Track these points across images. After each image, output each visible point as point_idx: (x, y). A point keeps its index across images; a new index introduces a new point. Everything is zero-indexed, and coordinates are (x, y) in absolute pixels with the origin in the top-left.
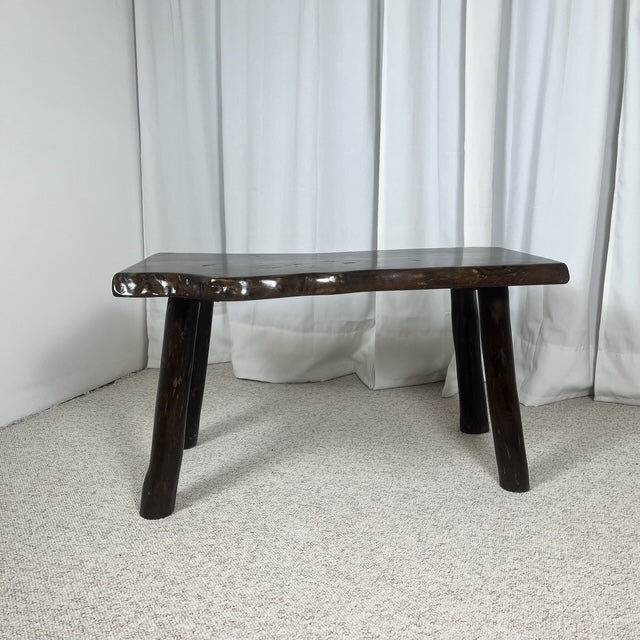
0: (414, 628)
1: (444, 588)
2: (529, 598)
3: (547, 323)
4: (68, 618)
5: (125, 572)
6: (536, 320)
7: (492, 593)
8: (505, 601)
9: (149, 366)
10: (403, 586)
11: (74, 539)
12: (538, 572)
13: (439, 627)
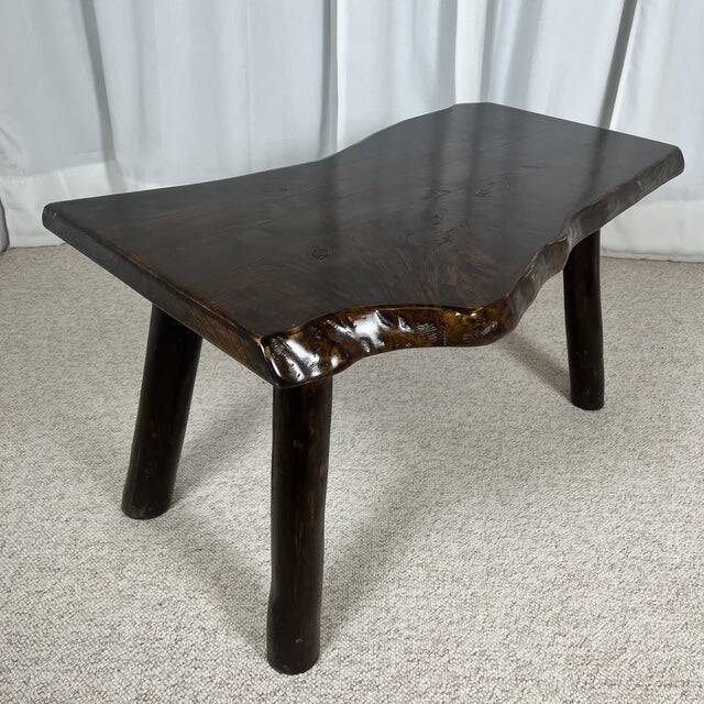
0: (560, 639)
5: (182, 632)
7: (612, 567)
8: (630, 575)
11: (78, 589)
12: (641, 527)
13: (585, 632)
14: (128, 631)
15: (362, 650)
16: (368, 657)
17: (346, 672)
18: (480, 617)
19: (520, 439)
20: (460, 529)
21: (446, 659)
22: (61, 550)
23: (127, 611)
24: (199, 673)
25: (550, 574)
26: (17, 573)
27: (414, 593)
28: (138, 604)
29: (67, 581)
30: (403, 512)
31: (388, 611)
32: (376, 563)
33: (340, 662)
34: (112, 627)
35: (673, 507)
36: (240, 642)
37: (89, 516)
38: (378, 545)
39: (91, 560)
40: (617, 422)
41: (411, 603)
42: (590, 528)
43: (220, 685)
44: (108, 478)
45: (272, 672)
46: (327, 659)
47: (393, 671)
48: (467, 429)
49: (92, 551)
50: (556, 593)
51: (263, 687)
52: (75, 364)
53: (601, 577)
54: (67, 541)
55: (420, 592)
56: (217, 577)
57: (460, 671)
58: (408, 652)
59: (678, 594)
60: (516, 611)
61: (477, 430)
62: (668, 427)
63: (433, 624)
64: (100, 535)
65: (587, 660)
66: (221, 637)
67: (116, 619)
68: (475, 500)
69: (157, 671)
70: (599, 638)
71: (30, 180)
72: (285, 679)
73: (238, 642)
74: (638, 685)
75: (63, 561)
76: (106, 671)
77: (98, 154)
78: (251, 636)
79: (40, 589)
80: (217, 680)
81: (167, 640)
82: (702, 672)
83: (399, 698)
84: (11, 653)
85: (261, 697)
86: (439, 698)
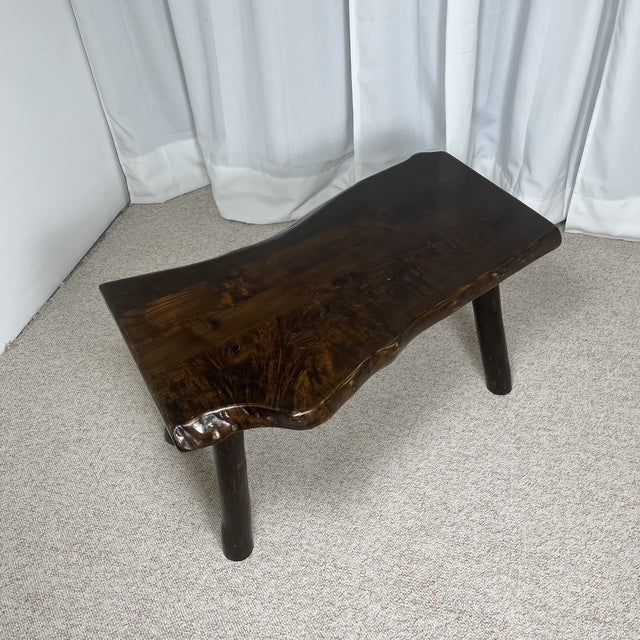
1: (419, 523)
2: (480, 528)
3: (526, 174)
6: (516, 165)
9: (132, 202)
10: (388, 522)
12: (488, 497)
14: (154, 518)
15: (277, 553)
16: (279, 558)
17: (263, 565)
18: (354, 545)
22: (128, 459)
23: (155, 505)
24: (185, 551)
25: (410, 524)
26: (104, 471)
28: (162, 502)
30: (332, 463)
32: (303, 497)
33: (262, 559)
34: (146, 514)
35: (519, 486)
36: (211, 536)
37: (146, 438)
39: (143, 469)
40: (513, 408)
41: (316, 528)
42: (452, 493)
43: (195, 560)
45: (223, 557)
46: (255, 555)
47: (290, 569)
48: (399, 401)
49: (144, 463)
50: (408, 537)
51: (217, 566)
53: (442, 530)
54: (132, 454)
55: (323, 522)
57: (328, 577)
58: (302, 559)
59: (489, 551)
69: (164, 545)
72: (231, 563)
74: (431, 607)
75: (129, 467)
76: (139, 540)
80: (194, 556)
81: (173, 528)
82: (476, 608)
83: (288, 586)
84: (94, 521)
85: (214, 571)
86: (310, 592)
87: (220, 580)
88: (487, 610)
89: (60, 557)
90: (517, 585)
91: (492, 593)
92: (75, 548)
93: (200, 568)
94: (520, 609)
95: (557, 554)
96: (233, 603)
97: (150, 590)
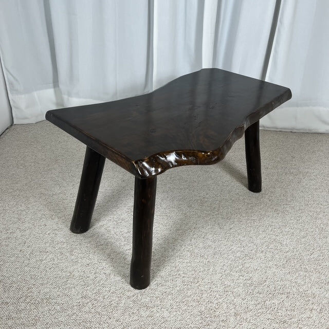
0: (241, 277)
4: (87, 309)
5: (97, 275)
7: (262, 252)
8: (269, 255)
11: (56, 259)
12: (274, 237)
13: (251, 275)
14: (77, 274)
15: (166, 281)
16: (168, 284)
17: (160, 289)
18: (211, 270)
19: (227, 203)
20: (204, 238)
21: (198, 284)
22: (48, 245)
23: (75, 267)
24: (104, 289)
25: (238, 254)
26: (32, 253)
27: (186, 261)
28: (79, 265)
29: (51, 256)
31: (176, 268)
32: (171, 250)
33: (158, 286)
34: (70, 273)
35: (287, 230)
36: (119, 278)
37: (57, 232)
38: (172, 243)
40: (266, 197)
41: (185, 265)
42: (254, 238)
43: (113, 293)
44: (64, 218)
45: (132, 289)
46: (153, 284)
47: (178, 288)
49: (60, 245)
50: (240, 261)
51: (129, 294)
52: (46, 173)
53: (258, 255)
54: (50, 241)
55: (188, 261)
56: (109, 255)
57: (203, 289)
58: (183, 282)
59: (287, 262)
60: (225, 268)
61: (210, 200)
62: (286, 199)
63: (193, 272)
64: (62, 240)
65: (251, 285)
66: (112, 276)
67: (72, 270)
68: (209, 227)
69: (89, 288)
70: (256, 278)
71: (23, 96)
72: (137, 291)
73: (118, 278)
74: (270, 294)
75: (49, 249)
77: (51, 85)
78: (124, 276)
79: (41, 259)
80: (112, 291)
81: (92, 277)
82: (294, 290)
83: (180, 297)
84: (33, 281)
85: (129, 297)
86: (195, 298)
87: (134, 301)
88: (301, 290)
89: (11, 308)
90: (310, 275)
91: (299, 281)
92: (21, 300)
93: (118, 297)
94: (317, 286)
95: (321, 258)
96: (148, 313)
97: (87, 316)
